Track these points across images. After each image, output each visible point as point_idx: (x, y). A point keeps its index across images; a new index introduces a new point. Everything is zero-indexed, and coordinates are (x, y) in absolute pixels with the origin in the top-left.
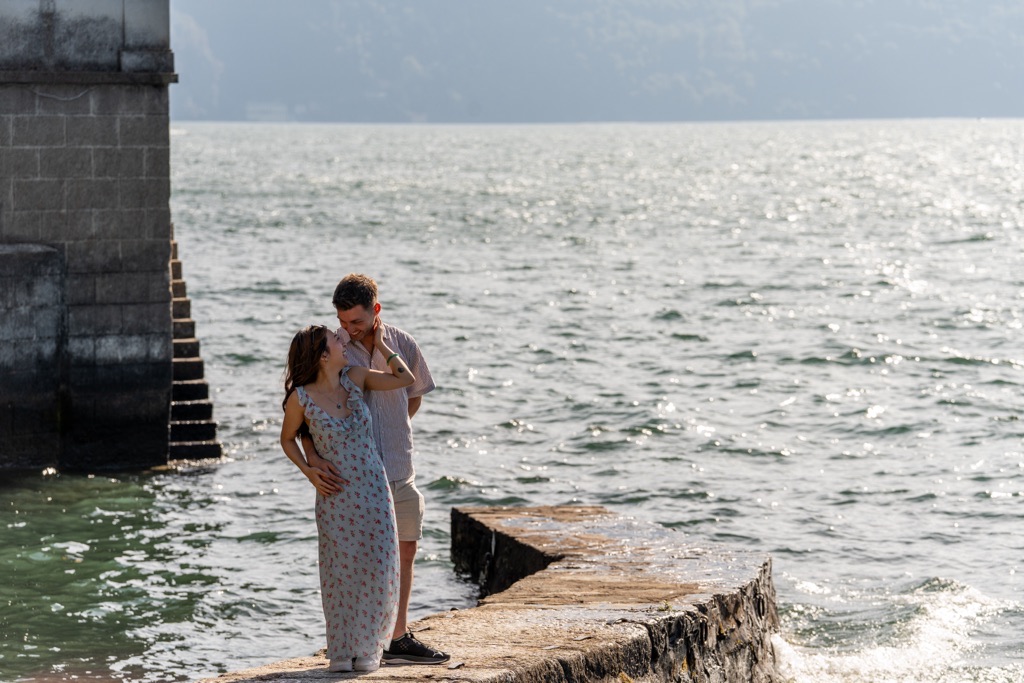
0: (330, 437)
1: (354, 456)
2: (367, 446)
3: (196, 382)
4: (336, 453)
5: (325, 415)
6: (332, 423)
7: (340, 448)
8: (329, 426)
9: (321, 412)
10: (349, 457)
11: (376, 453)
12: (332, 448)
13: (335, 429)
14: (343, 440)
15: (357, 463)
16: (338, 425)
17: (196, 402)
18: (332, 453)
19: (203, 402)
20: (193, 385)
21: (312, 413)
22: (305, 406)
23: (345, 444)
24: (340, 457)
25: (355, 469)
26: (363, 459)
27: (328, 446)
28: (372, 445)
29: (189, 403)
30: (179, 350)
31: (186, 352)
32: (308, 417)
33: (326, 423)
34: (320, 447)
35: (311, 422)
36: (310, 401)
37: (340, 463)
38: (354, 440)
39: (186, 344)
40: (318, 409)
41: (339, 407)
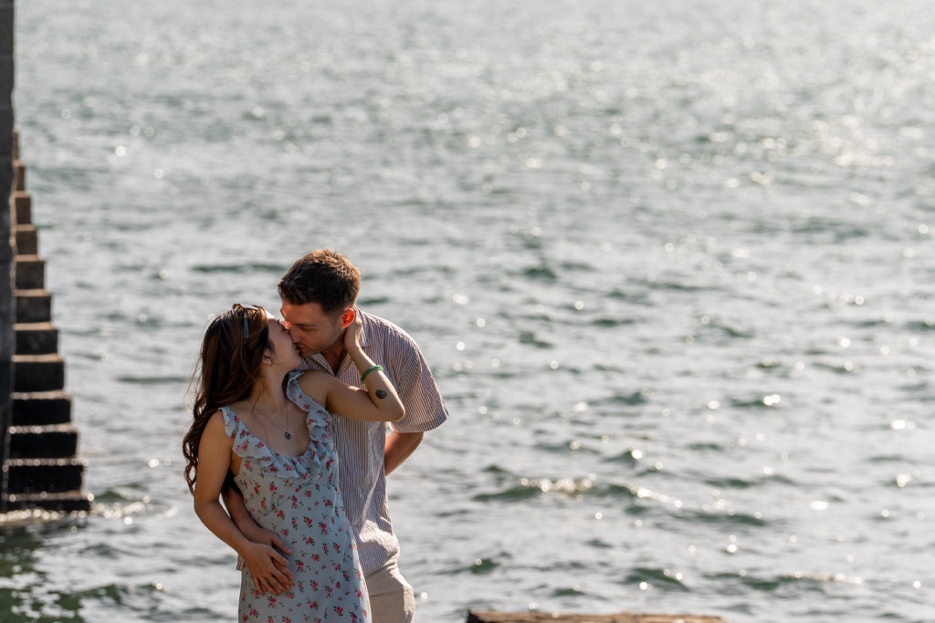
0: (272, 487)
1: (308, 521)
2: (329, 503)
3: (51, 395)
4: (281, 514)
5: (265, 452)
6: (277, 465)
7: (286, 507)
8: (274, 469)
9: (260, 445)
10: (300, 522)
11: (342, 513)
12: (274, 507)
13: (283, 474)
14: (291, 492)
15: (314, 532)
16: (288, 468)
17: (51, 428)
18: (273, 515)
19: (63, 428)
20: (46, 402)
21: (245, 447)
22: (234, 436)
23: (295, 499)
24: (287, 524)
25: (311, 541)
26: (323, 526)
27: (268, 503)
28: (338, 501)
29: (38, 429)
30: (26, 343)
31: (35, 346)
32: (240, 454)
33: (267, 464)
34: (253, 504)
35: (243, 463)
36: (242, 427)
37: (286, 532)
38: (309, 494)
39: (35, 334)
40: (254, 441)
41: (288, 436)
